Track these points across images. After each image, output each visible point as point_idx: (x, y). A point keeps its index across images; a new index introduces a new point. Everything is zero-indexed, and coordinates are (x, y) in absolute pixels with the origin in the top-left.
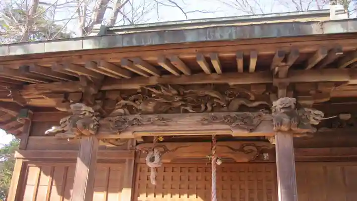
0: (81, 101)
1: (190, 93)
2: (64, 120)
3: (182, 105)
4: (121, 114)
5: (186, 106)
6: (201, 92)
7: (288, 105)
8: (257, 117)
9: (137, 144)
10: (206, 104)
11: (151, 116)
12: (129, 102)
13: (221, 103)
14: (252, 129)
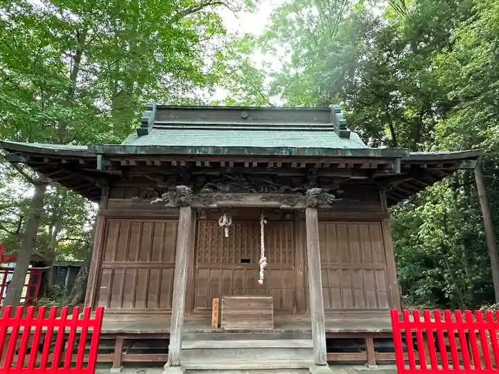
0: (183, 184)
1: (254, 180)
2: (165, 194)
3: (250, 188)
6: (262, 180)
7: (317, 193)
8: (296, 197)
10: (264, 188)
11: (229, 194)
12: (213, 184)
13: (274, 188)
14: (293, 206)
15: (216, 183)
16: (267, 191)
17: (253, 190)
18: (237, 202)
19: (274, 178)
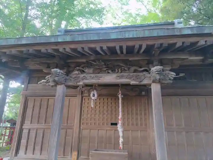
0: (56, 68)
1: (110, 64)
2: (48, 76)
3: (107, 70)
4: (76, 74)
5: (109, 70)
6: (116, 64)
7: (159, 70)
8: (143, 75)
9: (83, 87)
10: (118, 69)
11: (91, 75)
12: (81, 68)
13: (126, 69)
14: (141, 82)
15: (83, 68)
16: (120, 71)
17: (109, 71)
18: (97, 81)
19: (126, 62)
